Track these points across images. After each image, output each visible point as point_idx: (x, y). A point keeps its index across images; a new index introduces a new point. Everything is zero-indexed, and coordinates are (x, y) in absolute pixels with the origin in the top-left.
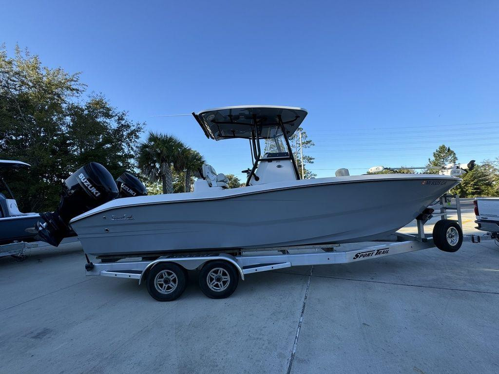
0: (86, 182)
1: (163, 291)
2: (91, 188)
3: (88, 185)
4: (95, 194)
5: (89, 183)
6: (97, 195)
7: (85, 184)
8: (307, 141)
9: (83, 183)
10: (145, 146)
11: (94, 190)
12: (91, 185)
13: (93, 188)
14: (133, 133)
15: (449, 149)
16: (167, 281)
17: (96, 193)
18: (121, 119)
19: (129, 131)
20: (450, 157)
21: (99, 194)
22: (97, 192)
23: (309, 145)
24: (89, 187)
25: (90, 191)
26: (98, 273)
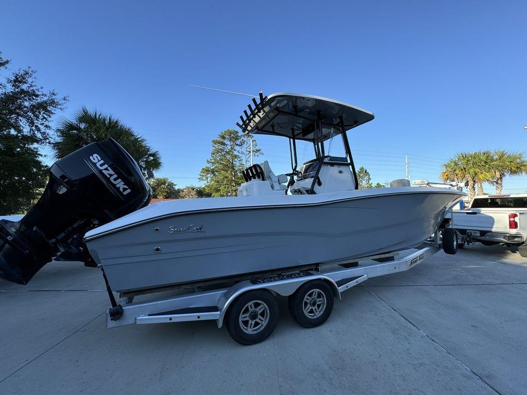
0: (106, 169)
1: (249, 331)
2: (115, 180)
3: (111, 175)
4: (121, 190)
5: (111, 172)
6: (125, 193)
7: (105, 172)
8: (257, 150)
9: (101, 171)
10: (71, 127)
11: (120, 184)
12: (116, 176)
13: (120, 180)
14: (43, 106)
15: (366, 171)
16: (254, 316)
17: (125, 190)
18: (20, 82)
19: (34, 103)
20: (366, 177)
21: (129, 191)
22: (126, 187)
23: (258, 153)
24: (112, 179)
25: (114, 185)
26: (131, 321)
